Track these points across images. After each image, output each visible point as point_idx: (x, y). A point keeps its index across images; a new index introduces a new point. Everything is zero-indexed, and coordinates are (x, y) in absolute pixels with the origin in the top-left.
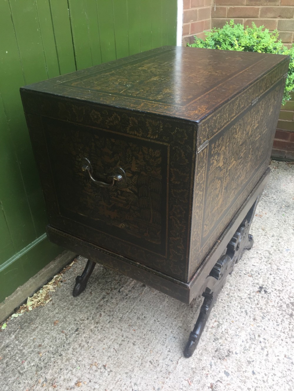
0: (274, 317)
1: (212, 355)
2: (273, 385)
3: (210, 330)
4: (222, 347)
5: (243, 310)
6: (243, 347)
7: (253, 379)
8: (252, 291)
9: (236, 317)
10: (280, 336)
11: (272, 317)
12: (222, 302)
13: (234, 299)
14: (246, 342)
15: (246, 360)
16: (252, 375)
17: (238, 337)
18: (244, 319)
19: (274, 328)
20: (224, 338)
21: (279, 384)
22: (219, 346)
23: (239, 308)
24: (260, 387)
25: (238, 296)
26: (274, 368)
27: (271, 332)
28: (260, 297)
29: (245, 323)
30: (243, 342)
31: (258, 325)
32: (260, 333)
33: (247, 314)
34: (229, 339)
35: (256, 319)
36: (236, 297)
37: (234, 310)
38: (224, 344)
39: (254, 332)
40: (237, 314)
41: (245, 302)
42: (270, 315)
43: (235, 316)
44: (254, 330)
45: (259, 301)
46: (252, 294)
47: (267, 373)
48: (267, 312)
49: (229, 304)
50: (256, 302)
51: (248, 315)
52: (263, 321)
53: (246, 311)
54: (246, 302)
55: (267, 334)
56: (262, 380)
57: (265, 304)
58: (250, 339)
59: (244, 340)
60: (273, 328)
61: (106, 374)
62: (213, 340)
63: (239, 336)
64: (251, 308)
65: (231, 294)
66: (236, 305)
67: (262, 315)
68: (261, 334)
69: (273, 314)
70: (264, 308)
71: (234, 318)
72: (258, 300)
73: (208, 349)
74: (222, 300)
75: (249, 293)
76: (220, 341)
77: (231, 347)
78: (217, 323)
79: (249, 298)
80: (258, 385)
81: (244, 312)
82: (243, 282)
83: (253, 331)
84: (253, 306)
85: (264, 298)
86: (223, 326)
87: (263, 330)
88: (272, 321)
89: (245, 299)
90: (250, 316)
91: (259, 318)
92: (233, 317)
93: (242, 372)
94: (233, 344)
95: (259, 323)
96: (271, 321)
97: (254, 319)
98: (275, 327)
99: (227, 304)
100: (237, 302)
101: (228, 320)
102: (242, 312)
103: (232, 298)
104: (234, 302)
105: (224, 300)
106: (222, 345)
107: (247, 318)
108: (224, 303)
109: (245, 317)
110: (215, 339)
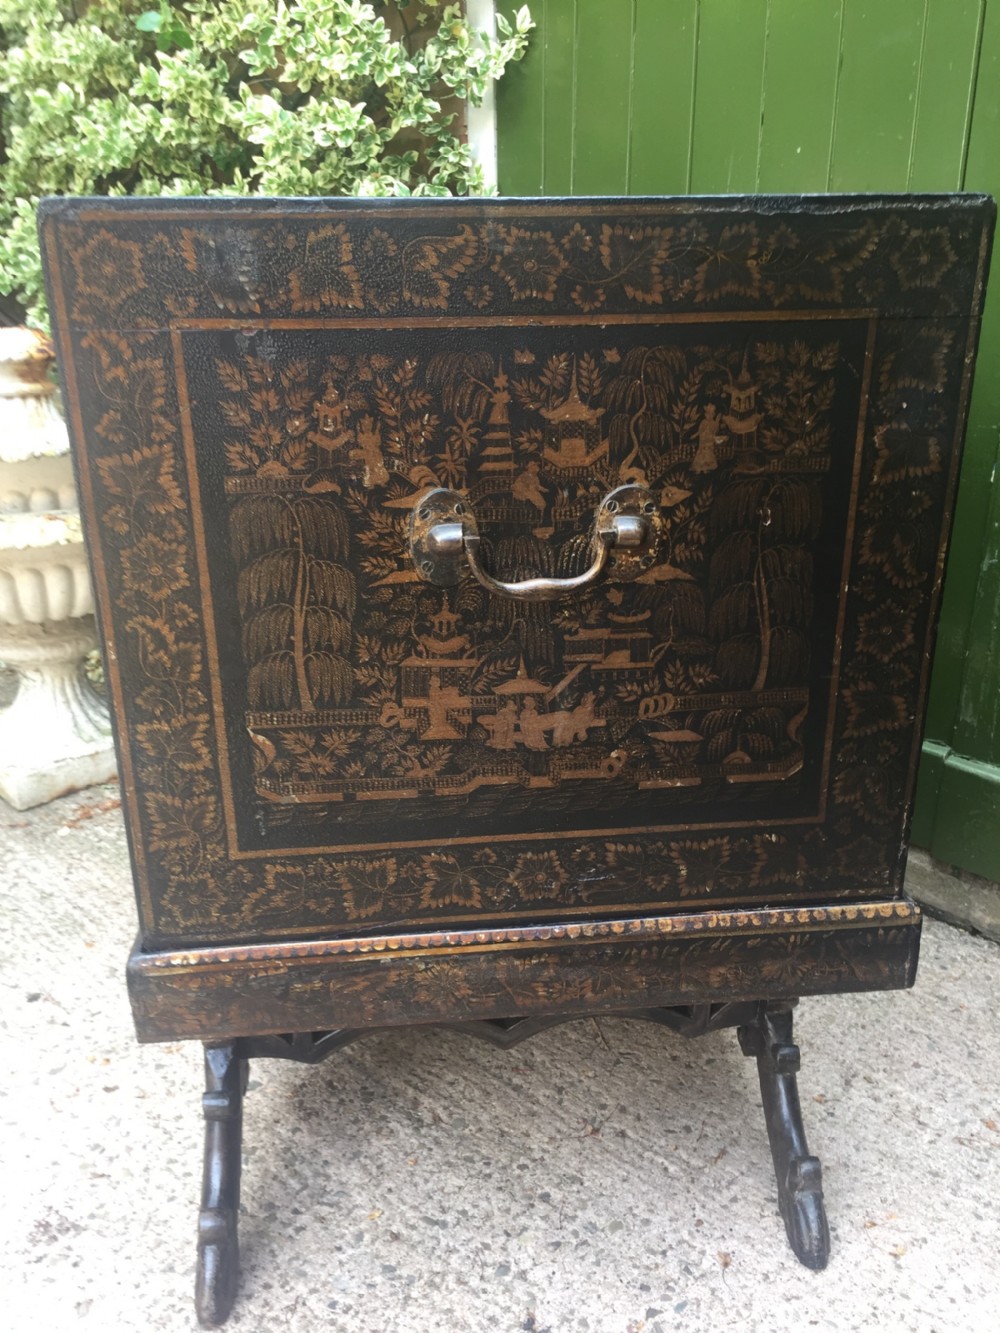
0: (375, 1311)
2: (147, 1181)
3: (410, 1092)
5: (450, 1218)
6: (308, 1157)
8: (540, 1296)
9: (426, 1181)
10: (288, 1288)
11: (377, 1304)
12: (514, 1166)
13: (516, 1208)
14: (321, 1171)
17: (349, 1155)
18: (407, 1199)
19: (324, 1284)
20: (361, 1116)
21: (138, 1197)
23: (468, 1207)
24: (164, 1143)
25: (525, 1229)
27: (317, 1267)
28: (493, 1310)
29: (392, 1197)
30: (326, 1163)
31: (367, 1237)
32: (332, 1227)
33: (426, 1220)
34: (352, 1129)
35: (395, 1245)
36: (523, 1220)
37: (460, 1188)
38: (341, 1110)
39: (345, 1211)
40: (442, 1189)
41: (488, 1241)
42: (389, 1299)
43: (435, 1178)
44: (353, 1215)
45: (475, 1293)
46: (520, 1289)
48: (407, 1298)
49: (495, 1181)
50: (474, 1282)
51: (422, 1224)
52: (377, 1262)
53: (444, 1225)
54: (487, 1247)
56: (177, 1158)
57: (450, 1311)
60: (330, 1279)
63: (351, 1159)
64: (450, 1251)
65: (541, 1207)
66: (483, 1204)
67: (404, 1272)
68: (326, 1229)
69: (390, 1313)
70: (436, 1296)
71: (427, 1175)
72: (483, 1296)
74: (523, 1167)
75: (530, 1276)
76: (358, 1104)
77: (324, 1123)
79: (504, 1269)
81: (439, 1216)
82: (598, 1277)
83: (350, 1212)
84: (454, 1260)
85: (485, 1323)
86: (410, 1130)
87: (339, 1242)
88: (361, 1296)
89: (504, 1249)
90: (413, 1227)
91: (394, 1254)
92: (432, 1173)
94: (329, 1132)
95: (373, 1242)
96: (364, 1290)
97: (396, 1237)
98: (328, 1288)
99: (496, 1175)
100: (496, 1212)
101: (425, 1153)
102: (444, 1211)
103: (524, 1202)
104: (498, 1200)
105: (518, 1172)
106: (342, 1102)
107: (410, 1214)
108: (504, 1168)
109: (415, 1208)
110: (372, 1094)
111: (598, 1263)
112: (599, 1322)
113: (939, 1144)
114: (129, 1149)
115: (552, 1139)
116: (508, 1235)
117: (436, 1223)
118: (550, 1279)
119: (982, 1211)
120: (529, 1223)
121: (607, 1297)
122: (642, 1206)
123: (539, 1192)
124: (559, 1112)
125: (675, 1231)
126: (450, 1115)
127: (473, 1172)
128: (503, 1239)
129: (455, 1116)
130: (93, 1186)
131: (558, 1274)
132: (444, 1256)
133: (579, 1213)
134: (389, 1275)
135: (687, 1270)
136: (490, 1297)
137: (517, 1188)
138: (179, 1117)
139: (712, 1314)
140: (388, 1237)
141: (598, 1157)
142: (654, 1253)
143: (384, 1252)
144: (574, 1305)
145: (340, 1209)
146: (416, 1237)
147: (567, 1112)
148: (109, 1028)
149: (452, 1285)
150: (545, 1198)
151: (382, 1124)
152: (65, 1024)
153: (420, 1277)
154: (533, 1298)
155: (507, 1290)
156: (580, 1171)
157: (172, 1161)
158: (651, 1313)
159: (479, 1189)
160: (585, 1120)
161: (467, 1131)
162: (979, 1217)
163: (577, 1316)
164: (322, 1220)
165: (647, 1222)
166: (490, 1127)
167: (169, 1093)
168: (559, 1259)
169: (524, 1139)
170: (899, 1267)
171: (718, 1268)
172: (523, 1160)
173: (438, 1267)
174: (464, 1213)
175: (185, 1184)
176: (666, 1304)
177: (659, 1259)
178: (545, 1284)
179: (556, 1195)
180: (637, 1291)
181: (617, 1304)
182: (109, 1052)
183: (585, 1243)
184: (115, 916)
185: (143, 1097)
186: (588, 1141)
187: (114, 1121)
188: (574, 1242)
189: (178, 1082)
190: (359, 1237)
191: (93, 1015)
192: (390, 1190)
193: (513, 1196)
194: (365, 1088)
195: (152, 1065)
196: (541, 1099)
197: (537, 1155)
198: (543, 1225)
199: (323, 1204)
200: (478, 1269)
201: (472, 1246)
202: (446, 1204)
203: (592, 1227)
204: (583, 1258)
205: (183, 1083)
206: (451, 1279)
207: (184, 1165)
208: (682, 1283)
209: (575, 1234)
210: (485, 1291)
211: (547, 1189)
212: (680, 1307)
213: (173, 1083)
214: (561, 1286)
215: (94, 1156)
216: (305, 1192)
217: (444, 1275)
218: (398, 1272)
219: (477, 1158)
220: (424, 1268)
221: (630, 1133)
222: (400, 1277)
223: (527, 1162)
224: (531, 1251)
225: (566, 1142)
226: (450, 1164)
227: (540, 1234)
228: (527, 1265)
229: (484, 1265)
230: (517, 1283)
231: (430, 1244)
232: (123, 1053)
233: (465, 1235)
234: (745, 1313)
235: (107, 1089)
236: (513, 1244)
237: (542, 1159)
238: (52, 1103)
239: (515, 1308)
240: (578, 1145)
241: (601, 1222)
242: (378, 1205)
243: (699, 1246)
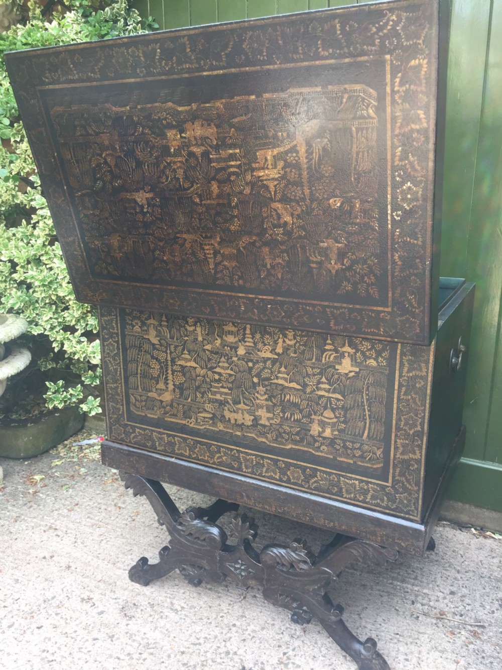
1: (129, 600)
2: (73, 658)
3: (168, 600)
4: (139, 610)
5: (201, 641)
6: (137, 633)
7: (86, 638)
8: (244, 659)
9: (187, 631)
12: (219, 617)
13: (225, 632)
14: (144, 637)
15: (115, 634)
16: (92, 637)
17: (153, 629)
18: (182, 638)
20: (152, 613)
21: (72, 665)
22: (142, 608)
23: (207, 636)
24: (74, 642)
25: (231, 638)
26: (97, 662)
29: (176, 639)
30: (145, 633)
31: (172, 656)
32: (157, 656)
33: (192, 644)
34: (150, 619)
35: (184, 655)
36: (229, 635)
37: (201, 630)
38: (143, 613)
39: (160, 649)
40: (195, 632)
41: (219, 645)
44: (163, 650)
45: (220, 664)
46: (236, 658)
47: (90, 653)
49: (213, 624)
52: (180, 663)
53: (200, 644)
54: (219, 647)
55: (153, 664)
58: (148, 643)
59: (147, 636)
61: (125, 522)
62: (152, 603)
63: (155, 630)
64: (206, 652)
65: (234, 629)
66: (212, 633)
67: (192, 663)
71: (187, 629)
72: (224, 664)
73: (139, 596)
74: (222, 617)
75: (238, 653)
76: (149, 609)
77: (138, 619)
78: (179, 608)
79: (228, 653)
80: (78, 642)
81: (197, 641)
82: (263, 647)
83: (162, 649)
84: (209, 655)
86: (174, 614)
87: (162, 660)
89: (225, 646)
90: (189, 648)
91: (185, 658)
92: (188, 627)
93: (99, 627)
94: (141, 622)
95: (175, 657)
97: (183, 653)
99: (213, 622)
100: (218, 635)
101: (183, 620)
102: (198, 639)
103: (227, 629)
104: (217, 631)
105: (221, 619)
106: (142, 610)
107: (185, 643)
108: (215, 619)
109: (187, 641)
110: (153, 604)
111: (261, 643)
112: (268, 661)
113: (363, 574)
114: (59, 648)
115: (230, 604)
116: (225, 641)
117: (196, 644)
118: (245, 652)
119: (382, 593)
120: (231, 635)
121: (268, 653)
122: (270, 619)
123: (231, 624)
124: (229, 594)
125: (284, 625)
126: (188, 605)
127: (204, 623)
128: (224, 643)
129: (190, 605)
130: (50, 665)
131: (248, 650)
132: (204, 655)
133: (248, 627)
134: (186, 666)
135: (292, 637)
136: (226, 664)
137: (222, 625)
138: (76, 632)
139: (305, 649)
140: (180, 653)
141: (249, 607)
142: (279, 634)
143: (181, 659)
144: (257, 658)
145: (158, 649)
146: (191, 651)
147: (232, 593)
148: (26, 604)
149: (211, 663)
150: (234, 625)
151: (162, 614)
152: (5, 607)
153: (198, 664)
154: (242, 660)
155: (232, 660)
156: (244, 613)
157: (80, 648)
158: (285, 654)
159: (209, 628)
160: (240, 595)
161: (196, 609)
162: (382, 596)
163: (260, 662)
164: (152, 654)
165: (273, 625)
166: (204, 606)
167: (66, 623)
168: (247, 644)
169: (219, 607)
170: (361, 618)
171: (302, 634)
172: (221, 614)
173: (203, 659)
174: (206, 638)
175: (90, 655)
176: (289, 650)
177: (281, 636)
178: (244, 654)
179: (238, 624)
180: (277, 648)
181: (272, 654)
182: (31, 613)
183: (254, 637)
184: (6, 557)
185: (56, 627)
186: (243, 602)
187: (47, 640)
188: (250, 637)
189: (69, 618)
190: (169, 656)
191: (17, 600)
192: (174, 637)
193: (222, 628)
194: (149, 603)
195: (54, 615)
196: (221, 591)
197: (226, 611)
198: (237, 634)
199: (150, 648)
200: (218, 656)
201: (213, 648)
202: (198, 637)
203: (254, 631)
204: (255, 642)
205: (71, 618)
206: (210, 662)
207: (86, 648)
208: (292, 641)
209: (249, 635)
210: (223, 662)
211: (234, 622)
212: (294, 650)
213: (67, 619)
214: (250, 653)
215: (45, 654)
216: (141, 646)
217: (206, 661)
218: (189, 665)
219: (203, 618)
220: (198, 660)
221: (257, 595)
222: (190, 666)
223: (223, 615)
224: (236, 645)
225: (235, 604)
226: (194, 623)
227: (237, 638)
228: (236, 649)
229: (220, 654)
230: (234, 656)
231: (198, 651)
232: (38, 612)
233: (209, 645)
234: (316, 646)
235: (38, 628)
236: (228, 644)
237: (228, 612)
238: (16, 639)
239: (237, 665)
240: (240, 604)
241: (257, 629)
242: (172, 643)
243: (294, 628)
